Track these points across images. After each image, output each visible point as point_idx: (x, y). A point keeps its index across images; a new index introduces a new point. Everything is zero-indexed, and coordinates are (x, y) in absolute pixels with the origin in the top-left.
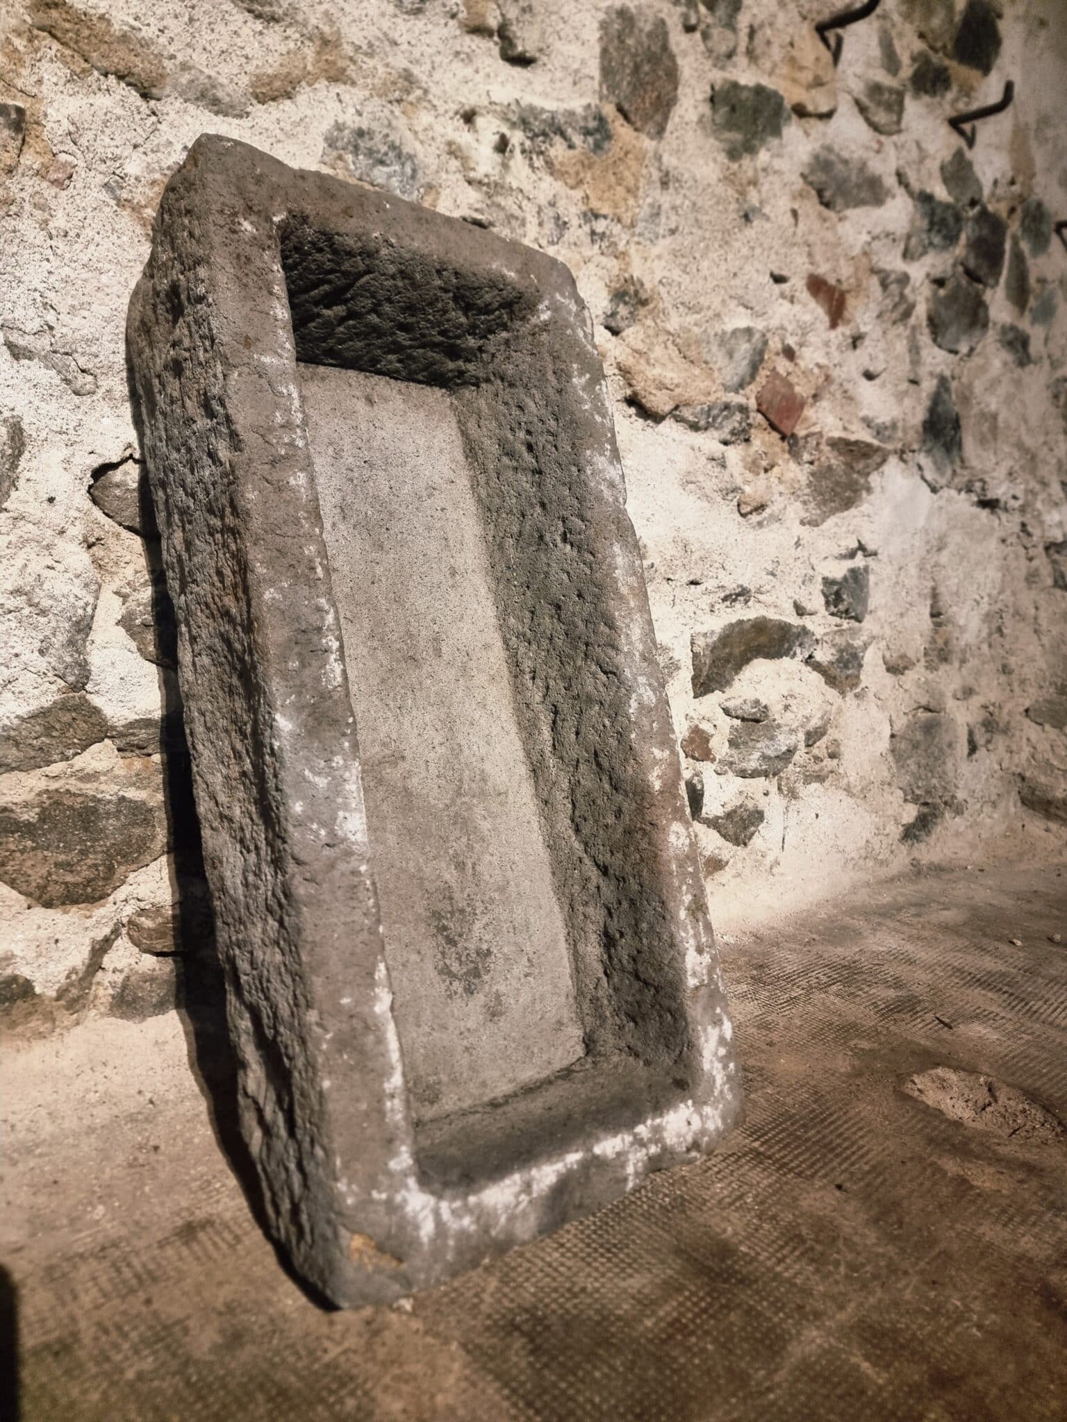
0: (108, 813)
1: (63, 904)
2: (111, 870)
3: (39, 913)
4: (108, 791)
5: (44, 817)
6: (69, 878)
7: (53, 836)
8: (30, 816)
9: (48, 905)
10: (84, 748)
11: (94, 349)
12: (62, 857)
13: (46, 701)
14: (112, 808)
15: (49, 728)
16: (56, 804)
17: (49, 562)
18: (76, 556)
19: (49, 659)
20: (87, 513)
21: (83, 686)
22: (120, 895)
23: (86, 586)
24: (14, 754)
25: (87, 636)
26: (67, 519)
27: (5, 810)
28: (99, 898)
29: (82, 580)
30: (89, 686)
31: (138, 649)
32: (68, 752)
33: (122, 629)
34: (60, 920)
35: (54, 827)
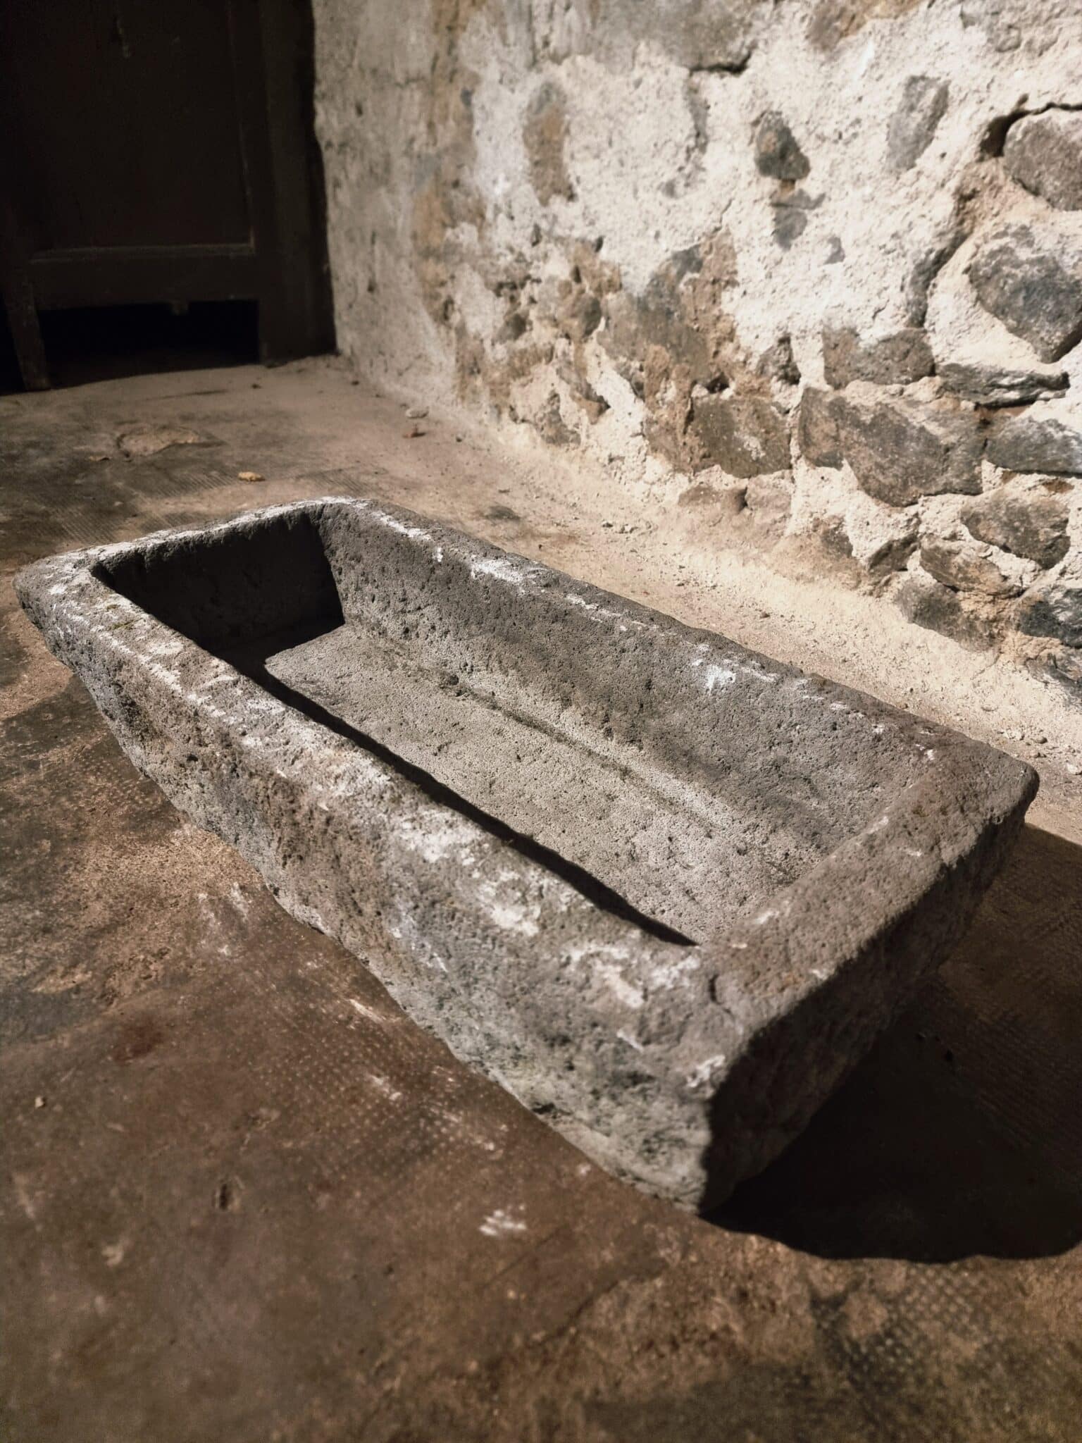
0: (912, 436)
1: (875, 496)
2: (905, 484)
3: (861, 496)
4: (918, 418)
5: (874, 423)
6: (881, 478)
7: (877, 440)
8: (867, 418)
9: (868, 491)
10: (917, 378)
12: (879, 460)
13: (895, 330)
14: (915, 432)
15: (893, 353)
16: (884, 416)
17: (925, 211)
18: (944, 205)
19: (903, 295)
20: (967, 166)
21: (921, 323)
22: (912, 510)
23: (942, 234)
24: (871, 368)
25: (929, 279)
26: (951, 174)
27: (855, 408)
28: (896, 505)
29: (940, 228)
30: (926, 325)
31: (978, 299)
32: (904, 378)
33: (966, 277)
34: (873, 508)
35: (878, 434)
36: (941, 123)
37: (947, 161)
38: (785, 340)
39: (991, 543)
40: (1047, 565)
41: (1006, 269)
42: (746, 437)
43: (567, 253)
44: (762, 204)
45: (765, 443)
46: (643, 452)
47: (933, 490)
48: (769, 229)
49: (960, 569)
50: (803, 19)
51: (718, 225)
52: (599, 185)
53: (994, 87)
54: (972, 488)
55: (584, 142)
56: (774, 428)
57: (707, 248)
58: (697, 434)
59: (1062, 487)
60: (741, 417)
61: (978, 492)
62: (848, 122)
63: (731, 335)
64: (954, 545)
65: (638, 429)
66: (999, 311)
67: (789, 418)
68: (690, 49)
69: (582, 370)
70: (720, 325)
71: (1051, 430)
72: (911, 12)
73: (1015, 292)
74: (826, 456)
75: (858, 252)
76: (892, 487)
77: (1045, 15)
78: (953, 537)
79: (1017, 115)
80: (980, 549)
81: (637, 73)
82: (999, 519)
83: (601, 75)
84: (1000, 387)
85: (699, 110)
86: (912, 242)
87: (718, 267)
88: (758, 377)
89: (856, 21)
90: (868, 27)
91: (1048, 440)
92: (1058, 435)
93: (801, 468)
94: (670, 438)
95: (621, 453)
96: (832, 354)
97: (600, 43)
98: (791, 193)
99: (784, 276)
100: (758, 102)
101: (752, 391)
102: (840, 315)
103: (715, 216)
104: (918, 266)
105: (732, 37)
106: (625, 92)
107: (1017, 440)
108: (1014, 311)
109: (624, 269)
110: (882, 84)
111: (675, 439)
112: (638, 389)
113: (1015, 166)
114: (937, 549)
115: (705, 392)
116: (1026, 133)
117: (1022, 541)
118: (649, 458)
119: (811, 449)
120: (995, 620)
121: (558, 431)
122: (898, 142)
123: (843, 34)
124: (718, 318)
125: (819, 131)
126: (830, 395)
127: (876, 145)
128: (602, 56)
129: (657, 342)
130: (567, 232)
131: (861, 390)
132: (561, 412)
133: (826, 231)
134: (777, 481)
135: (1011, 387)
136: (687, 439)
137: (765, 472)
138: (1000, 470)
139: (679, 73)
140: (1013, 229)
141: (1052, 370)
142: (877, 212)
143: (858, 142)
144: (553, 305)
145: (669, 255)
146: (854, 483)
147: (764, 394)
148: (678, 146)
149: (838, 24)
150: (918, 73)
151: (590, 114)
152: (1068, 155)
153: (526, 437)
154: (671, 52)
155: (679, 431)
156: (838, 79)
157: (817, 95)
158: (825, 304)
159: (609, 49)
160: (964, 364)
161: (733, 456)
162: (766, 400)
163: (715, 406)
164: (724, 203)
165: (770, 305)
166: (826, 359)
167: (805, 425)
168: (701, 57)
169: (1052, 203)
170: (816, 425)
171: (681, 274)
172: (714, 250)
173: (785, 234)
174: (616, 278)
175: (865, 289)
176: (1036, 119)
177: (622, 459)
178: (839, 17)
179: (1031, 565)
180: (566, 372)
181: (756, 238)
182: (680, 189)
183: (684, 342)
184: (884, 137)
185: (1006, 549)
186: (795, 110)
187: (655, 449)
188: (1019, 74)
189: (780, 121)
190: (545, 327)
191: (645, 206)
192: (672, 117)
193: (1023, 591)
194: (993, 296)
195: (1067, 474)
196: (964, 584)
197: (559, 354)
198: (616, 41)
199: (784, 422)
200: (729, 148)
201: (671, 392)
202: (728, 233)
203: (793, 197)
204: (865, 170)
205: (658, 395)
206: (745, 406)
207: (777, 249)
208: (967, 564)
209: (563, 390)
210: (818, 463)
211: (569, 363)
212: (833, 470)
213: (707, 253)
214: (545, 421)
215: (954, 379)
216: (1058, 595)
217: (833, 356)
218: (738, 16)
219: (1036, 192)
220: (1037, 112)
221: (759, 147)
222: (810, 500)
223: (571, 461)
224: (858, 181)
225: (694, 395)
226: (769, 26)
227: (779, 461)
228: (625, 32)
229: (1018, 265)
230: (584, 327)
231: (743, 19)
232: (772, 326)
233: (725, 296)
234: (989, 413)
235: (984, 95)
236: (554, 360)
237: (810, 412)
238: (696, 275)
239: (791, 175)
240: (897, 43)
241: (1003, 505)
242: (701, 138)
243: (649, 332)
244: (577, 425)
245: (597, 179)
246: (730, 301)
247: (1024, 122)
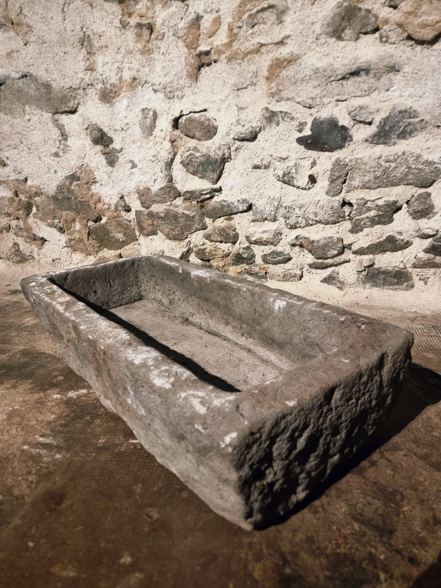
0: (180, 217)
1: (173, 239)
2: (182, 232)
3: (168, 241)
4: (180, 210)
5: (165, 216)
6: (173, 233)
7: (168, 221)
8: (162, 215)
9: (170, 239)
10: (175, 198)
11: (172, 85)
12: (171, 227)
13: (163, 185)
14: (181, 215)
15: (165, 192)
16: (168, 213)
17: (162, 147)
18: (168, 145)
19: (163, 174)
20: (170, 133)
21: (172, 181)
22: (187, 240)
23: (170, 153)
24: (158, 199)
25: (170, 167)
26: (166, 135)
27: (157, 213)
28: (182, 240)
29: (169, 152)
30: (173, 181)
31: (187, 171)
32: (171, 199)
33: (181, 165)
34: (173, 244)
35: (168, 219)
36: (157, 121)
37: (164, 132)
38: (122, 198)
39: (216, 242)
40: (234, 243)
41: (194, 160)
42: (116, 234)
43: (8, 187)
44: (99, 154)
45: (125, 234)
46: (69, 253)
47: (192, 231)
48: (104, 162)
49: (209, 253)
50: (96, 94)
51: (83, 164)
52: (20, 158)
53: (171, 109)
54: (204, 227)
55: (7, 144)
56: (127, 228)
57: (80, 172)
58: (94, 239)
59: (231, 219)
60: (112, 228)
61: (207, 228)
62: (124, 125)
63: (99, 200)
64: (205, 246)
65: (65, 245)
66: (194, 173)
67: (132, 223)
68: (51, 107)
69: (28, 229)
70: (94, 198)
71: (223, 203)
72: (136, 89)
73: (198, 166)
74: (150, 232)
75: (142, 164)
76: (178, 235)
77: (179, 88)
78: (203, 244)
79: (181, 116)
80: (214, 245)
81: (27, 117)
82: (217, 233)
83: (9, 119)
84: (203, 194)
85: (61, 128)
86: (161, 157)
87: (87, 178)
88: (116, 212)
89: (117, 94)
90: (122, 95)
91: (223, 206)
92: (225, 204)
93: (142, 239)
94: (82, 244)
95: (58, 257)
96: (142, 197)
97: (6, 108)
98: (109, 149)
99: (115, 176)
100: (86, 122)
101: (114, 217)
102: (142, 184)
103: (80, 160)
104: (166, 164)
105: (69, 101)
106: (24, 124)
107: (214, 209)
108: (199, 172)
109: (42, 187)
110: (132, 112)
111: (84, 244)
112: (61, 230)
113: (184, 131)
114: (200, 249)
115: (93, 223)
116: (185, 121)
117: (226, 238)
118: (73, 255)
119: (144, 231)
120: (224, 265)
121: (22, 257)
122: (145, 128)
123: (113, 98)
124: (92, 195)
125: (114, 128)
126: (146, 212)
127: (137, 131)
128: (8, 113)
129: (66, 210)
130: (7, 178)
131: (157, 207)
132: (21, 249)
133: (127, 159)
134: (133, 246)
135: (206, 194)
136: (90, 242)
137: (127, 245)
138: (211, 219)
139: (47, 116)
140: (192, 148)
141: (217, 186)
142: (144, 150)
143: (130, 130)
144: (6, 208)
145: (63, 177)
146: (164, 237)
147: (120, 217)
148: (55, 140)
149: (111, 94)
150: (144, 107)
151: (8, 133)
152: (202, 125)
153: (4, 265)
154: (41, 108)
155: (85, 240)
156: (116, 111)
157: (110, 117)
158: (135, 182)
159: (10, 109)
160: (190, 190)
161: (111, 243)
162: (121, 219)
163: (100, 227)
164: (83, 156)
165: (113, 187)
166: (141, 200)
167: (139, 223)
168: (57, 109)
169: (199, 140)
170: (144, 222)
171: (71, 183)
172: (84, 172)
173: (112, 162)
174: (39, 191)
175: (148, 174)
176: (188, 116)
177: (59, 259)
178: (110, 93)
179: (230, 244)
180: (20, 233)
181: (100, 165)
182: (61, 153)
183: (79, 207)
184: (139, 128)
185: (221, 242)
186: (102, 123)
187: (74, 251)
188: (177, 105)
189: (98, 126)
190: (3, 218)
191: (46, 162)
192: (49, 130)
193: (230, 253)
194: (191, 169)
195: (231, 214)
196: (212, 257)
197: (14, 227)
198: (13, 107)
199: (130, 225)
200: (78, 138)
201: (78, 226)
202: (88, 166)
203: (110, 150)
204: (136, 138)
205: (72, 229)
206: (113, 223)
207: (110, 169)
208: (211, 251)
209: (20, 241)
210: (148, 235)
211: (21, 229)
212: (154, 236)
213: (81, 174)
214: (12, 256)
215: (188, 195)
216: (241, 250)
217: (143, 199)
218: (69, 95)
219: (193, 137)
220: (187, 115)
221: (91, 136)
222: (149, 248)
223: (33, 267)
224: (134, 142)
225: (89, 225)
226: (83, 97)
227: (132, 239)
228: (17, 103)
229: (197, 158)
230: (25, 213)
231: (72, 95)
232: (115, 193)
233: (93, 187)
234: (202, 203)
235: (169, 112)
236: (11, 230)
237: (140, 219)
238: (79, 182)
239: (107, 144)
240: (134, 99)
241: (216, 229)
242: (64, 136)
243: (61, 207)
244: (31, 252)
245: (19, 156)
246: (95, 189)
247: (184, 118)
